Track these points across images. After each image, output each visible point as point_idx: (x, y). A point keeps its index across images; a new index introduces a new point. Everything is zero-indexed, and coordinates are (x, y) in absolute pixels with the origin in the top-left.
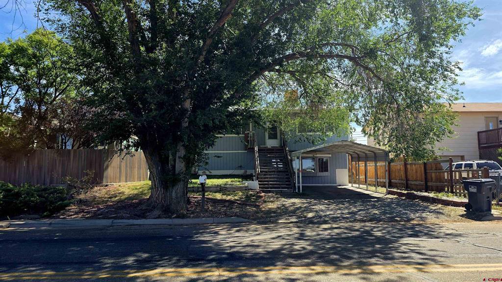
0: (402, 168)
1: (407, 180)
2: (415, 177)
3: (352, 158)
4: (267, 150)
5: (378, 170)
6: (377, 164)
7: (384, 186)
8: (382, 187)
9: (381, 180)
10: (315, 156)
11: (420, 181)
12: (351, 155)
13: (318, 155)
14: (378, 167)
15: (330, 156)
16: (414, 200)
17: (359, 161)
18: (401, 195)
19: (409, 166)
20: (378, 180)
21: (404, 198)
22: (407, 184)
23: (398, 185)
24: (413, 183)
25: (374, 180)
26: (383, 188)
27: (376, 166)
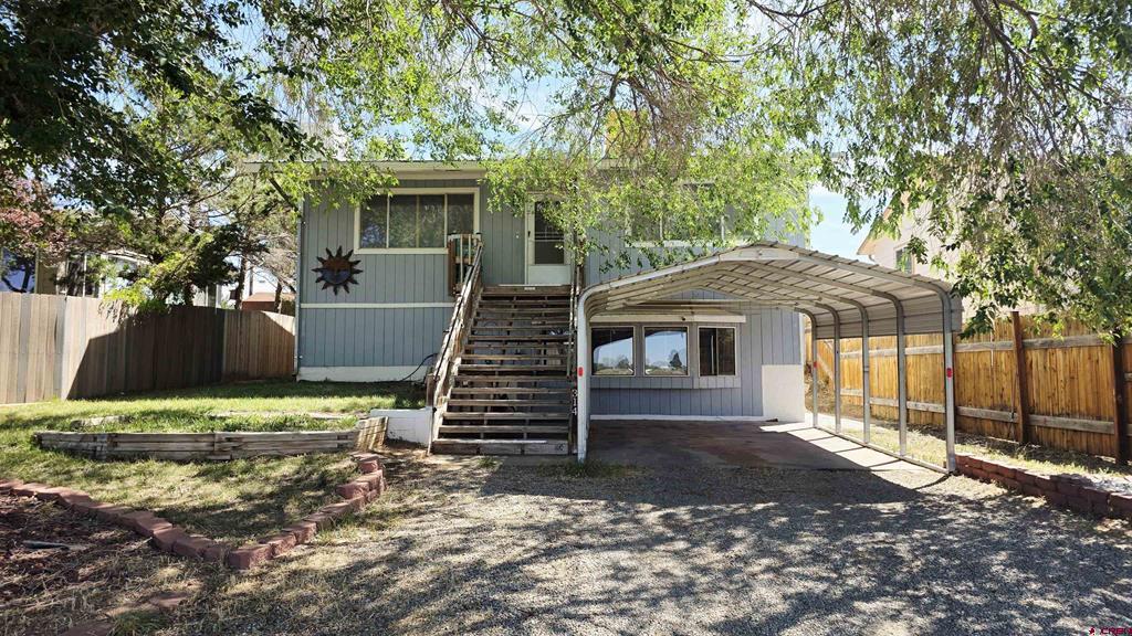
0: (1008, 364)
1: (1028, 409)
2: (1063, 401)
3: (816, 326)
4: (518, 298)
5: (911, 370)
6: (908, 350)
7: (934, 428)
8: (924, 432)
9: (921, 406)
10: (688, 319)
11: (1088, 415)
12: (813, 316)
13: (697, 318)
14: (910, 360)
15: (742, 319)
16: (1099, 519)
17: (838, 336)
18: (1019, 483)
19: (1035, 356)
20: (911, 405)
21: (1039, 503)
22: (1028, 425)
23: (988, 426)
24: (1052, 421)
25: (894, 403)
26: (930, 438)
27: (902, 358)
